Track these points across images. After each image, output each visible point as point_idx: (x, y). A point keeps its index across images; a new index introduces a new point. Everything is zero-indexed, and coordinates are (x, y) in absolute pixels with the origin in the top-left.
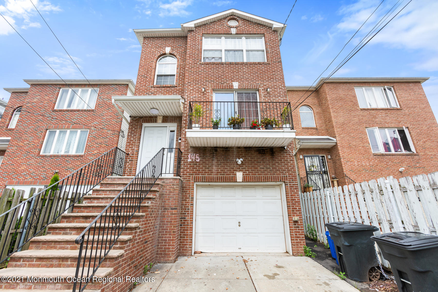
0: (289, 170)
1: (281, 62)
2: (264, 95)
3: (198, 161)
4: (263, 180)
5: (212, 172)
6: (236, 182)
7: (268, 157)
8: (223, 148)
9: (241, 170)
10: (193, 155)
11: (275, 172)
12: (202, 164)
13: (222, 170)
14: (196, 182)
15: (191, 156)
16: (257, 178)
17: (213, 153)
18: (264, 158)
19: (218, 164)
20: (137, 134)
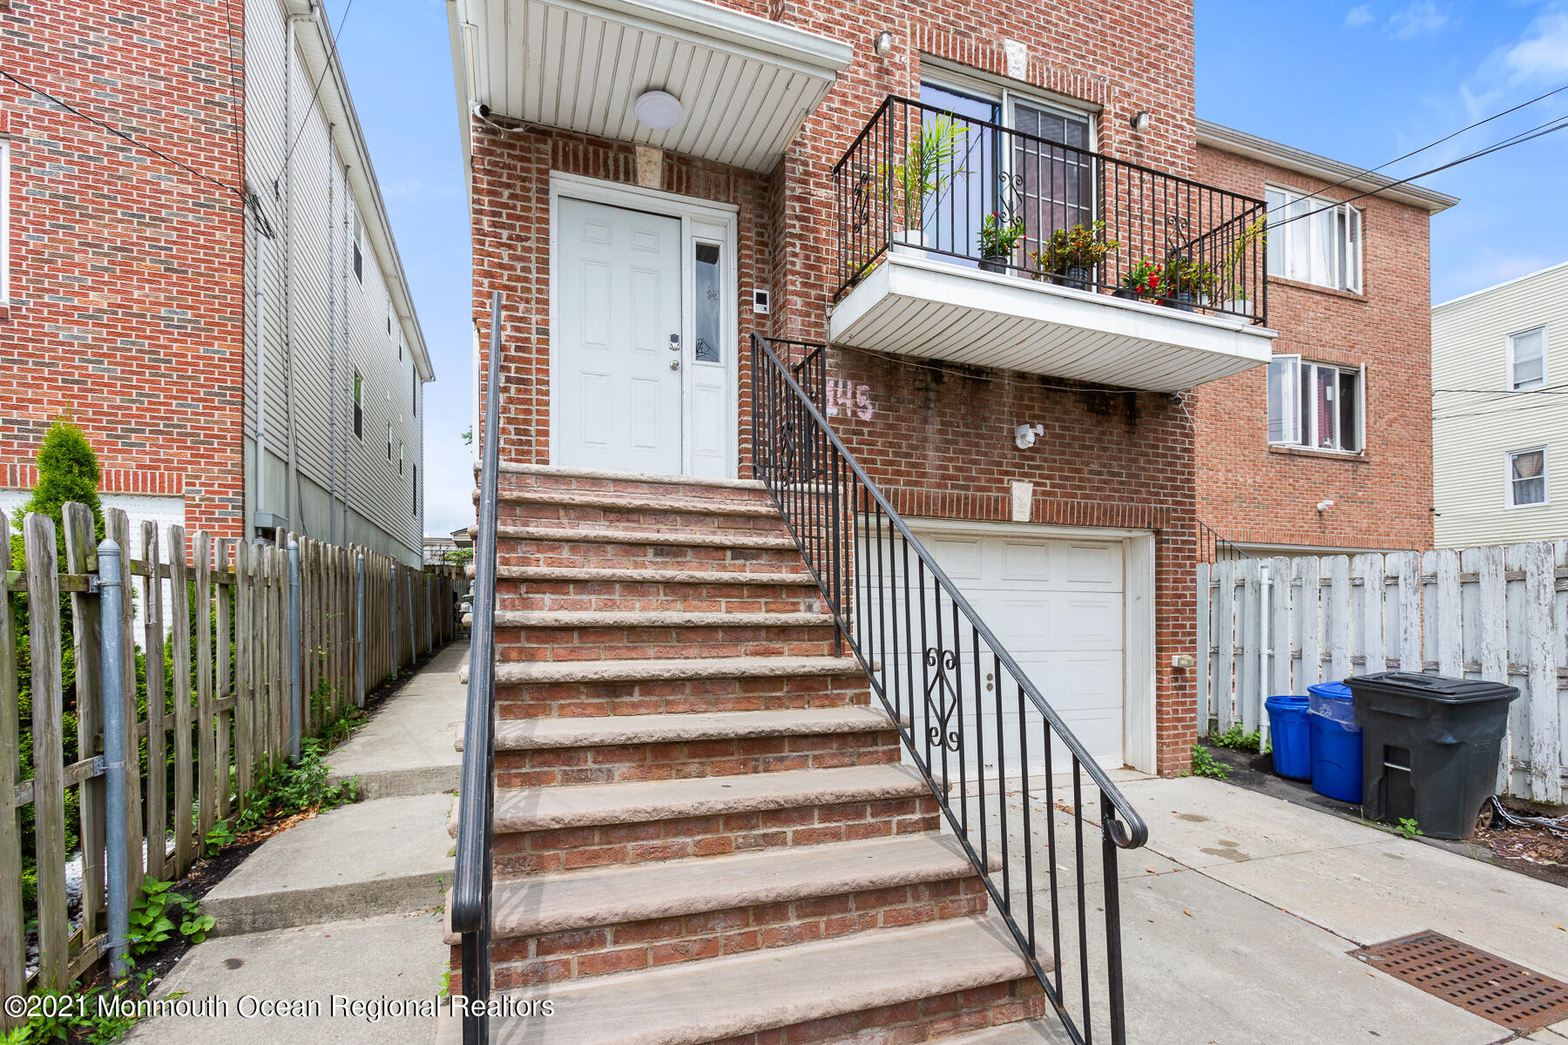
0: (1177, 488)
3: (866, 416)
4: (1098, 519)
5: (924, 475)
6: (1010, 520)
7: (1116, 431)
8: (960, 367)
9: (1025, 475)
10: (845, 386)
11: (1136, 492)
12: (881, 435)
13: (961, 469)
14: (862, 512)
15: (836, 392)
16: (1079, 512)
17: (927, 389)
18: (1103, 433)
19: (947, 442)
20: (528, 229)
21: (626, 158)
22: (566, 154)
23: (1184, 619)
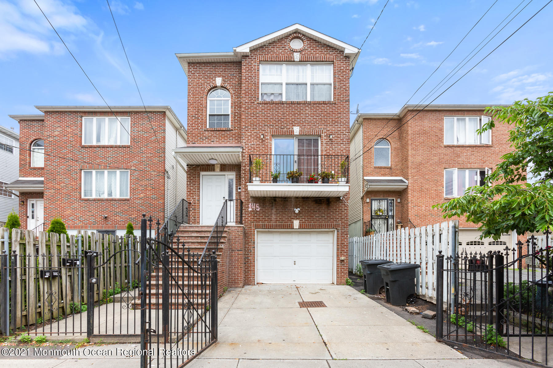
0: (343, 219)
1: (348, 101)
2: (326, 142)
3: (258, 210)
4: (318, 227)
5: (272, 220)
6: (293, 229)
7: (324, 207)
8: (281, 198)
9: (297, 219)
10: (253, 204)
11: (329, 220)
12: (261, 213)
13: (281, 219)
14: (257, 228)
15: (251, 206)
16: (312, 226)
17: (272, 203)
18: (320, 208)
19: (277, 213)
20: (196, 183)
21: (213, 167)
22: (202, 169)
23: (344, 249)
